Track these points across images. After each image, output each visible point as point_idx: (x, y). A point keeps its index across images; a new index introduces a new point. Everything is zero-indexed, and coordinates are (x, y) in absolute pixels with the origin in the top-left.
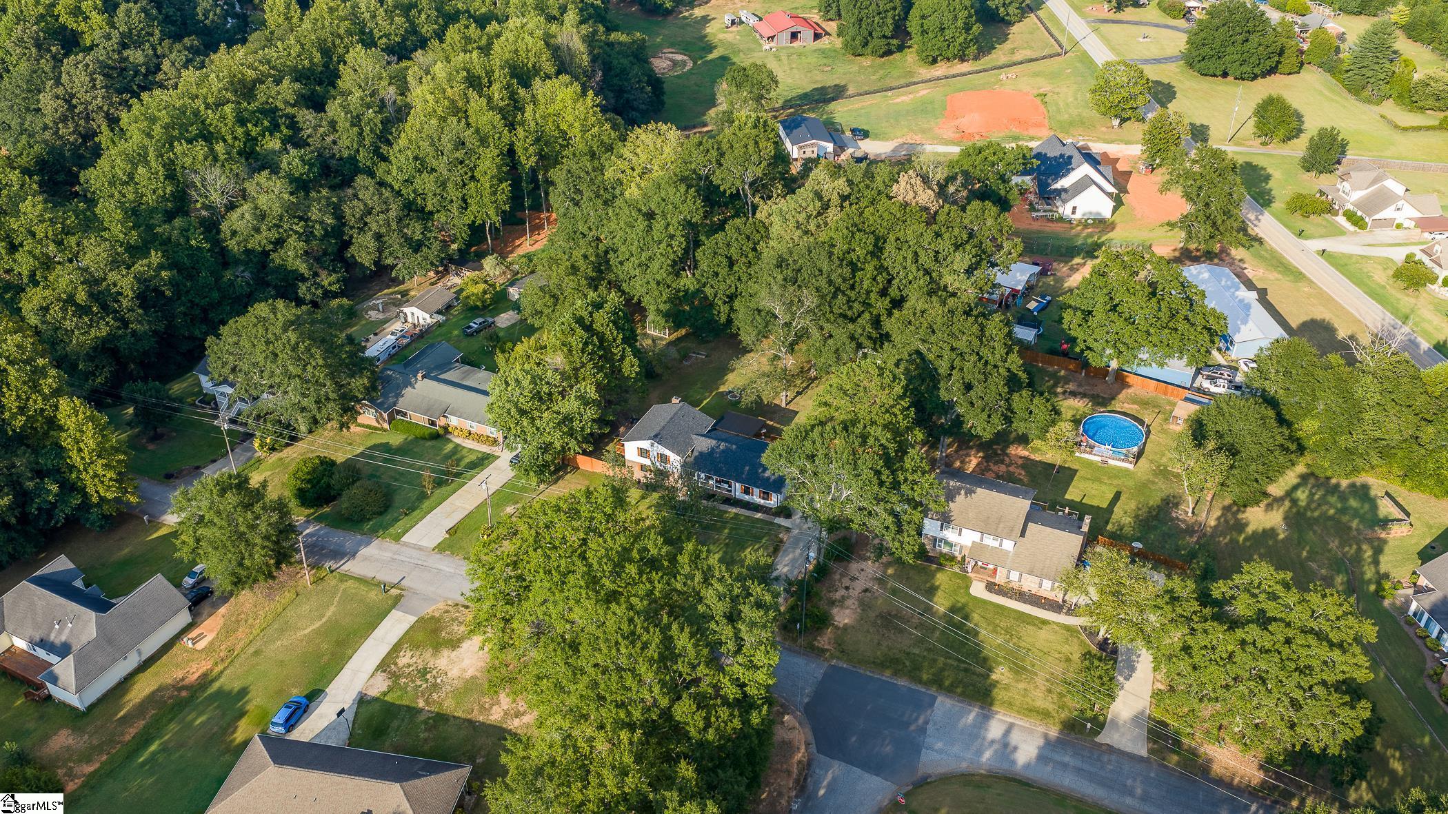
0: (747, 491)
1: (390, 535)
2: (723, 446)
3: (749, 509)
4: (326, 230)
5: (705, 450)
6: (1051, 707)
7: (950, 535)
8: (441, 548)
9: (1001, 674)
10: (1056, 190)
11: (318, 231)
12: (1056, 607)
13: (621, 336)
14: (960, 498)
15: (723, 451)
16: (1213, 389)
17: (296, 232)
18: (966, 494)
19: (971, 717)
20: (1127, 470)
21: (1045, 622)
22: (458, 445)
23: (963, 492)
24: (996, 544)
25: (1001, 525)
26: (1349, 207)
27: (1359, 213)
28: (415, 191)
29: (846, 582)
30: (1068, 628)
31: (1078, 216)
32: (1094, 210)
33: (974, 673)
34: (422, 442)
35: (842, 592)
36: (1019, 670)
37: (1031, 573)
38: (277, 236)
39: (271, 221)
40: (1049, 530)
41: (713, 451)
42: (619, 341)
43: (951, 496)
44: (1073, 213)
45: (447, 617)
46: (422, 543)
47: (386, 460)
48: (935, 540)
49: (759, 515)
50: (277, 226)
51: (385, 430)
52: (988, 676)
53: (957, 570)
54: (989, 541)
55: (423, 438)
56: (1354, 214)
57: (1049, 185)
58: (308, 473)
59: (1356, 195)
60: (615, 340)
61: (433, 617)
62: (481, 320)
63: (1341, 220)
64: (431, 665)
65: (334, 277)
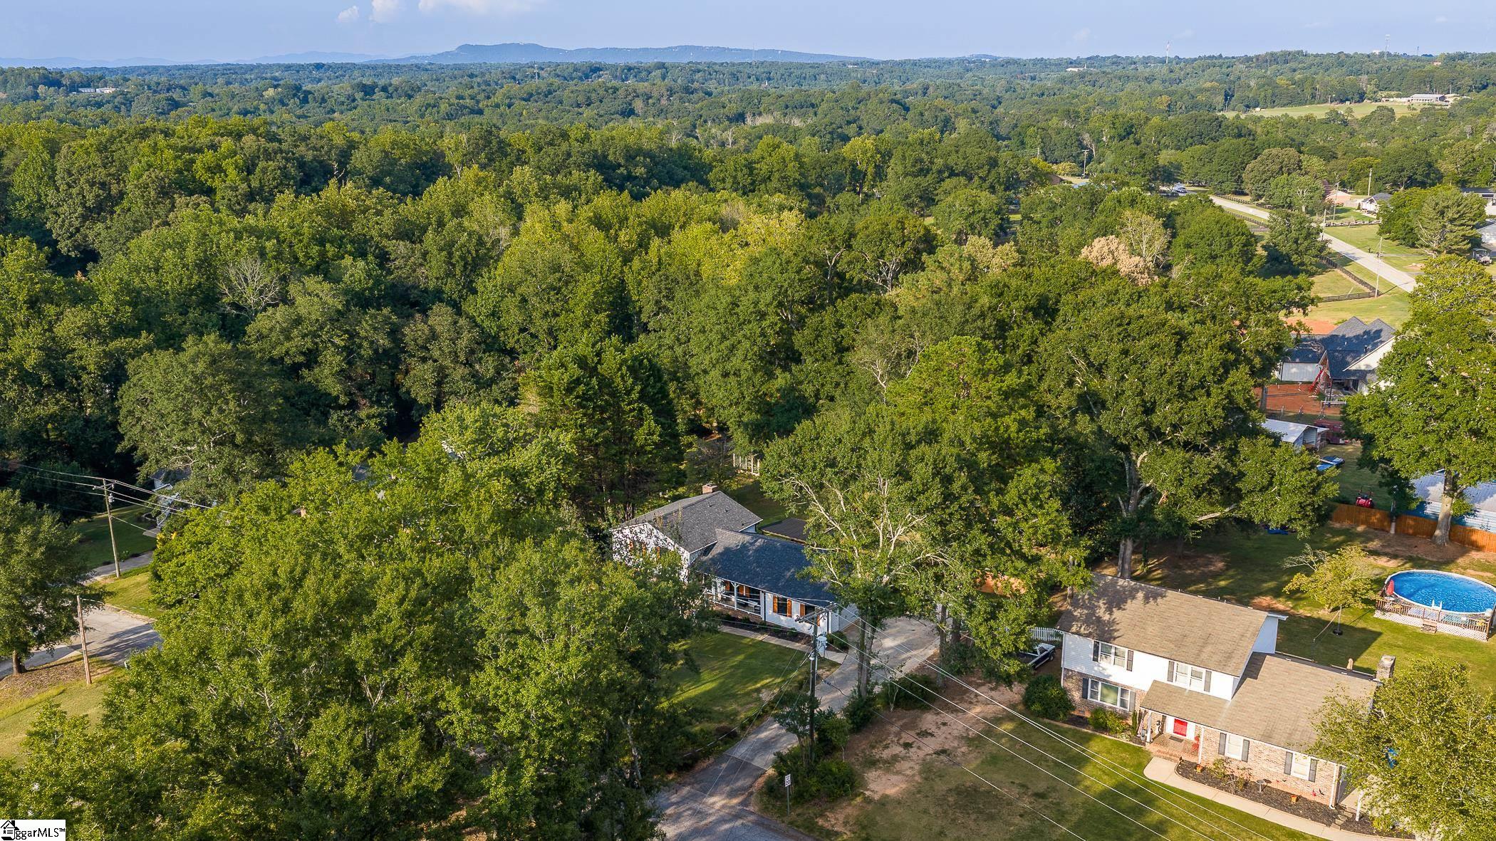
0: (782, 608)
3: (784, 637)
4: (376, 351)
5: (732, 546)
7: (1111, 669)
10: (1356, 371)
11: (366, 352)
12: (1320, 812)
13: (638, 388)
14: (1135, 606)
17: (337, 346)
18: (1147, 599)
21: (1294, 836)
23: (1140, 595)
24: (1198, 686)
25: (1209, 648)
28: (499, 327)
29: (908, 737)
35: (898, 750)
37: (1267, 738)
38: (310, 345)
39: (306, 327)
41: (742, 549)
42: (635, 396)
43: (1117, 600)
48: (1085, 682)
50: (315, 335)
53: (1124, 739)
54: (1186, 680)
57: (1348, 364)
60: (628, 393)
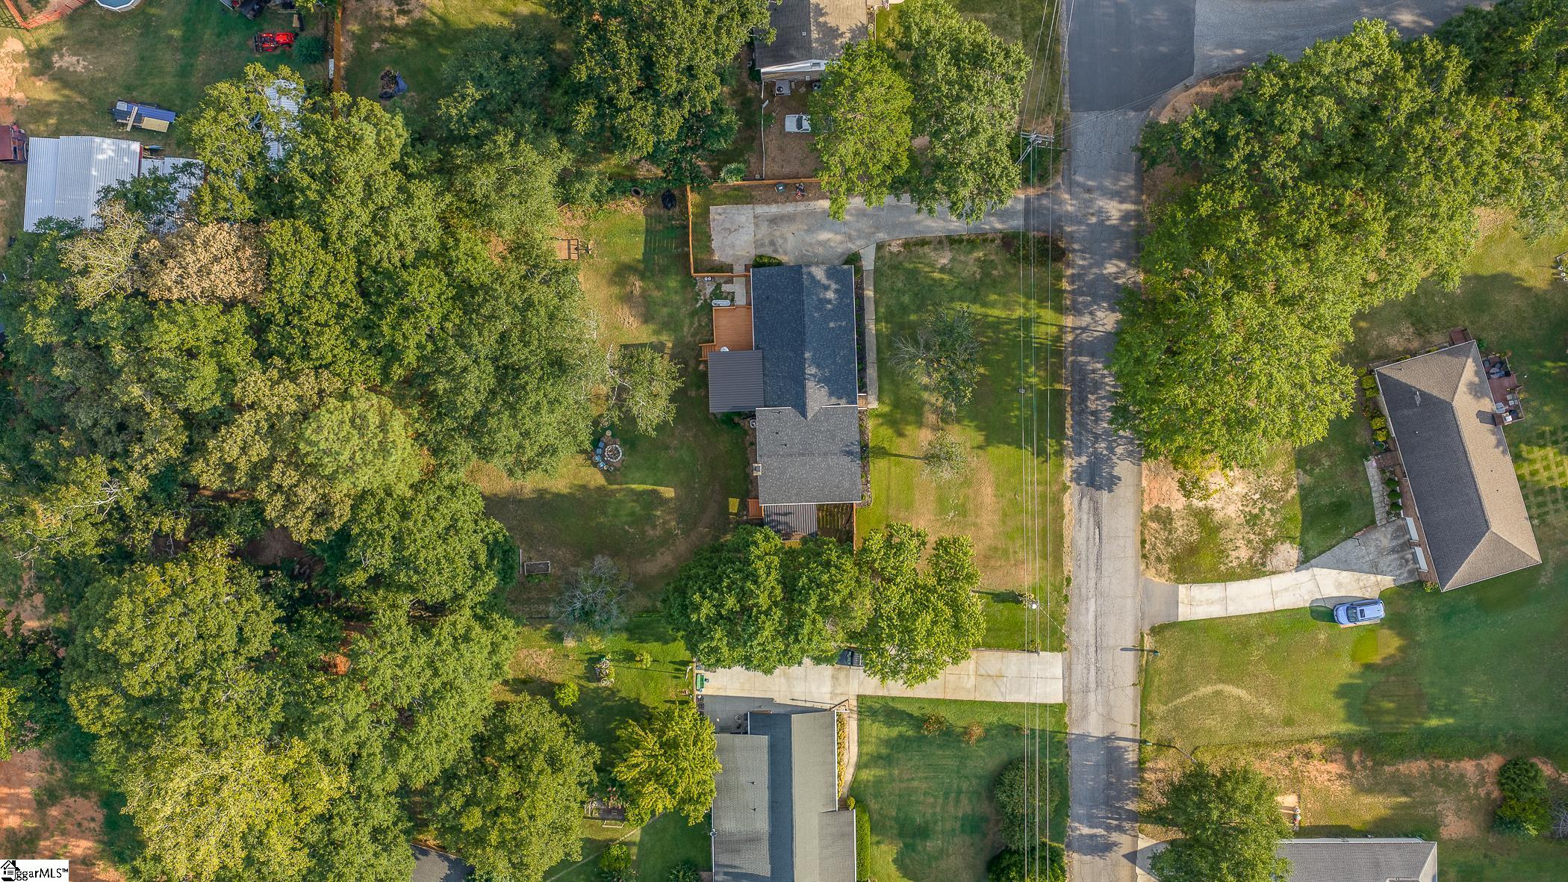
1: (1059, 721)
2: (811, 370)
5: (824, 391)
8: (1058, 644)
15: (818, 366)
22: (860, 766)
41: (823, 380)
45: (1168, 553)
49: (869, 293)
61: (1172, 569)
64: (1242, 520)
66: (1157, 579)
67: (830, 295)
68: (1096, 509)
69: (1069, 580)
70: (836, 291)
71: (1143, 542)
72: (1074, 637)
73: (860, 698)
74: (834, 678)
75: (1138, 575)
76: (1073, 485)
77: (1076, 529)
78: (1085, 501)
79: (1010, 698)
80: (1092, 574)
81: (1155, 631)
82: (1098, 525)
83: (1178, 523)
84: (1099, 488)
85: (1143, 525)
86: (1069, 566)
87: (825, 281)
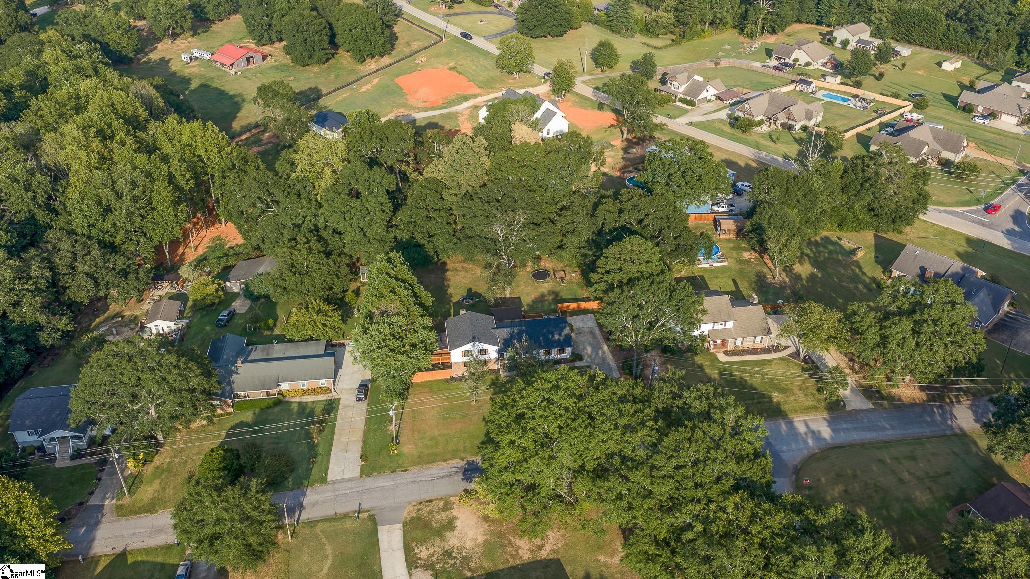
0: (548, 353)
1: (316, 481)
5: (505, 336)
6: (814, 403)
8: (365, 472)
9: (776, 397)
12: (766, 351)
16: (720, 210)
19: (784, 427)
20: (725, 267)
21: (770, 361)
22: (300, 403)
24: (722, 327)
25: (721, 315)
26: (680, 96)
27: (688, 98)
28: (101, 231)
30: (782, 359)
31: (551, 135)
32: (559, 129)
33: (764, 402)
34: (270, 411)
36: (783, 390)
37: (747, 336)
40: (742, 308)
44: (548, 134)
45: (423, 514)
46: (347, 476)
47: (254, 432)
51: (230, 414)
52: (772, 401)
54: (718, 326)
55: (269, 408)
56: (686, 99)
58: (220, 463)
59: (683, 88)
61: (412, 519)
62: (225, 313)
63: (679, 104)
64: (447, 547)
65: (65, 319)
66: (406, 512)
67: (556, 337)
68: (451, 475)
69: (406, 470)
70: (559, 340)
71: (430, 501)
72: (370, 479)
73: (339, 399)
74: (351, 389)
75: (409, 503)
76: (465, 462)
77: (437, 469)
78: (456, 469)
79: (332, 457)
80: (409, 480)
81: (372, 518)
82: (441, 477)
83: (444, 515)
84: (464, 474)
85: (442, 499)
86: (414, 470)
87: (563, 334)
